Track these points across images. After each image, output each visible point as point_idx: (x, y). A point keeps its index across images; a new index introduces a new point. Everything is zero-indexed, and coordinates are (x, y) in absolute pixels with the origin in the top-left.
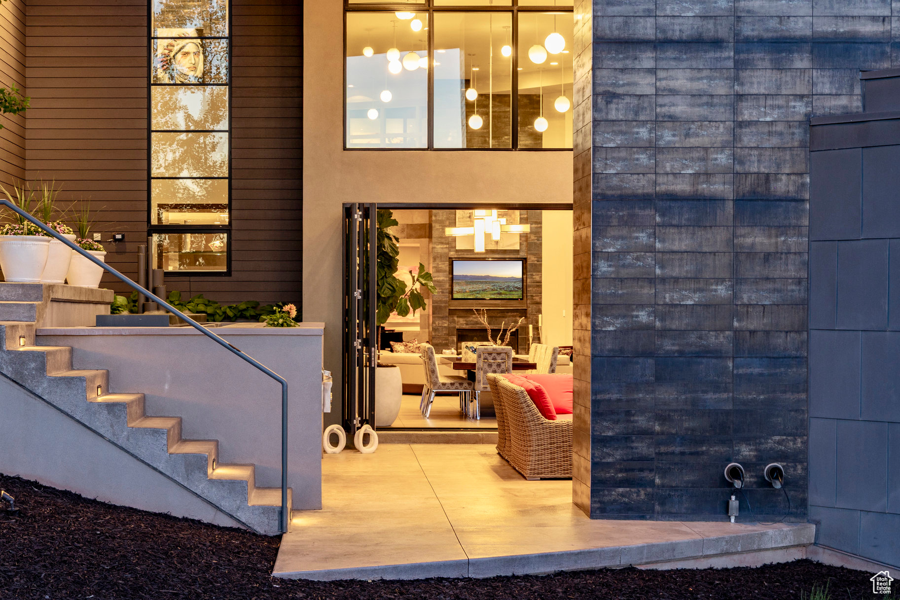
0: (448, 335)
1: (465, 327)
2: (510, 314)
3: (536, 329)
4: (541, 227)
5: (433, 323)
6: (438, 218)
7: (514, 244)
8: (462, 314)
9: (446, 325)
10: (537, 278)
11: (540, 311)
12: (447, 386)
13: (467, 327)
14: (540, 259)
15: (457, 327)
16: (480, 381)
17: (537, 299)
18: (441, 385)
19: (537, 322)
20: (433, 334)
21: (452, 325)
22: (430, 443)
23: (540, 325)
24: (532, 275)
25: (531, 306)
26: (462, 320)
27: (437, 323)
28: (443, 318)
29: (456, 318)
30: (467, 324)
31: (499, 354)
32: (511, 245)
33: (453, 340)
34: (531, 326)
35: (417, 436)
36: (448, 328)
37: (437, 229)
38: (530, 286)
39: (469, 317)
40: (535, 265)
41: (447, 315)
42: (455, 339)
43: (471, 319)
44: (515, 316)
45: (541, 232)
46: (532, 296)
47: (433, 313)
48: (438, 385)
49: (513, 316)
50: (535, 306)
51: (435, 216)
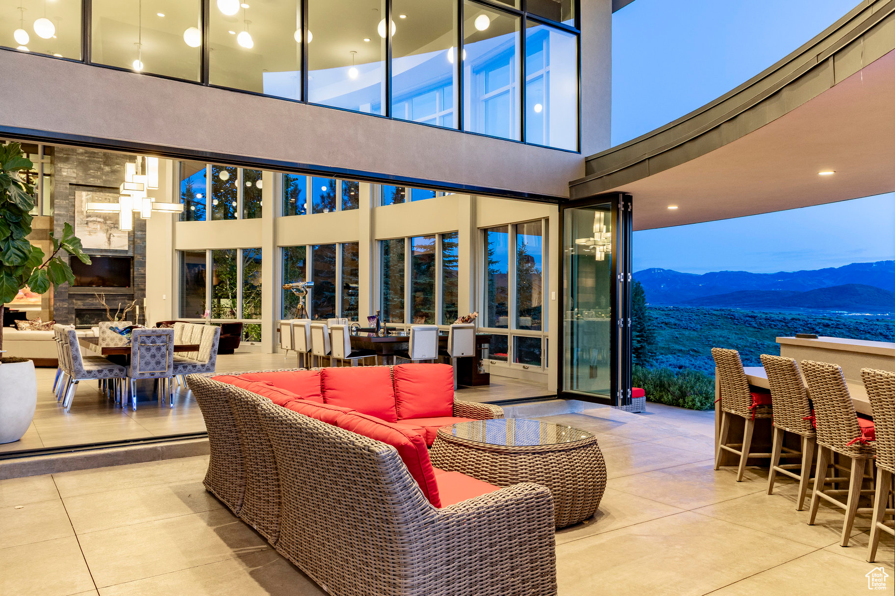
0: (68, 313)
1: (82, 307)
2: (119, 298)
3: (142, 308)
4: (145, 234)
5: (54, 305)
6: (59, 222)
7: (123, 246)
8: (80, 298)
9: (66, 306)
10: (142, 271)
11: (144, 296)
12: (93, 374)
13: (84, 308)
14: (144, 256)
15: (76, 307)
16: (136, 367)
17: (142, 287)
18: (86, 373)
19: (142, 303)
20: (54, 313)
21: (72, 306)
22: (85, 469)
23: (145, 306)
24: (138, 269)
25: (137, 292)
26: (79, 303)
27: (58, 304)
28: (63, 300)
29: (74, 301)
30: (84, 305)
31: (159, 336)
32: (121, 247)
33: (73, 318)
34: (137, 307)
35: (64, 461)
36: (68, 308)
37: (58, 231)
38: (137, 277)
39: (86, 300)
40: (141, 262)
41: (67, 298)
42: (74, 317)
43: (87, 301)
44: (124, 299)
45: (145, 238)
46: (138, 284)
47: (55, 297)
48: (82, 373)
49: (122, 299)
50: (140, 292)
51: (57, 221)
